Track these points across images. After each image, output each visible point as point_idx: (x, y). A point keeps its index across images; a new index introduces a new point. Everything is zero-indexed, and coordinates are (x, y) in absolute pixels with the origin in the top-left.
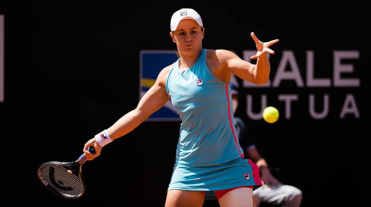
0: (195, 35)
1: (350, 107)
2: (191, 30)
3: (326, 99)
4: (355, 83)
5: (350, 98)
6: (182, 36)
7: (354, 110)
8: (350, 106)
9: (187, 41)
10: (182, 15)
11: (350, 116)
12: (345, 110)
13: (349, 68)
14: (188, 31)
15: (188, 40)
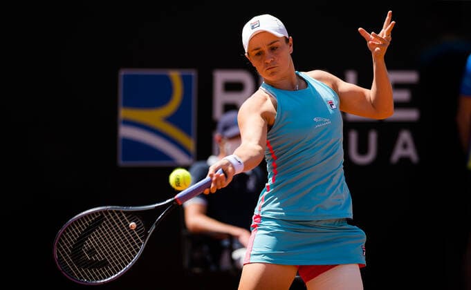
0: (276, 52)
1: (405, 148)
2: (270, 46)
3: (373, 137)
4: (411, 115)
5: (405, 136)
6: (260, 57)
7: (411, 152)
8: (405, 146)
9: (267, 63)
10: (253, 28)
11: (405, 160)
12: (399, 152)
13: (404, 96)
14: (266, 49)
15: (269, 61)
